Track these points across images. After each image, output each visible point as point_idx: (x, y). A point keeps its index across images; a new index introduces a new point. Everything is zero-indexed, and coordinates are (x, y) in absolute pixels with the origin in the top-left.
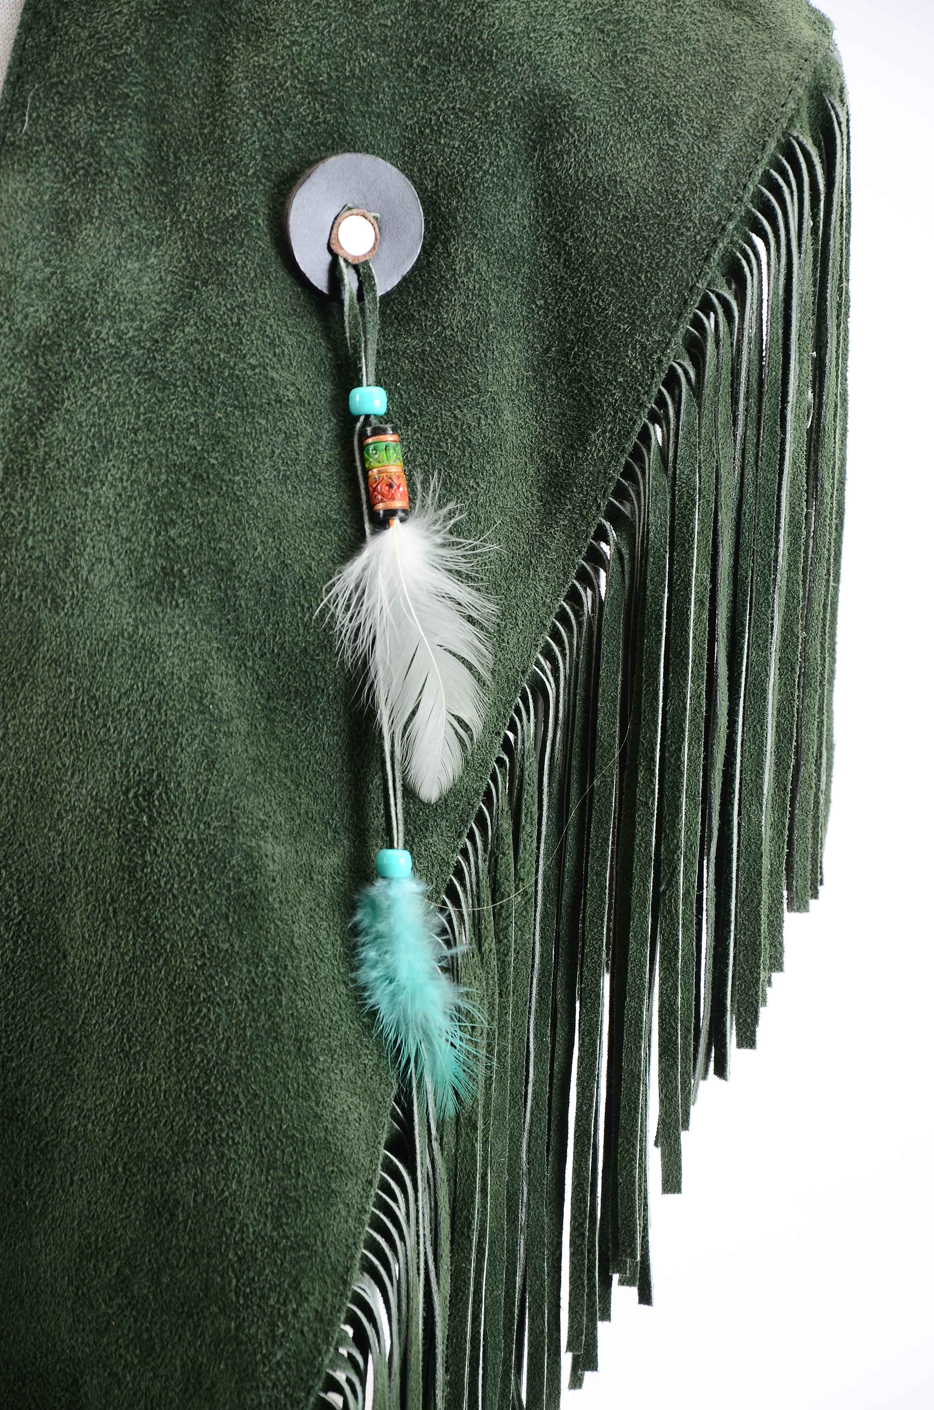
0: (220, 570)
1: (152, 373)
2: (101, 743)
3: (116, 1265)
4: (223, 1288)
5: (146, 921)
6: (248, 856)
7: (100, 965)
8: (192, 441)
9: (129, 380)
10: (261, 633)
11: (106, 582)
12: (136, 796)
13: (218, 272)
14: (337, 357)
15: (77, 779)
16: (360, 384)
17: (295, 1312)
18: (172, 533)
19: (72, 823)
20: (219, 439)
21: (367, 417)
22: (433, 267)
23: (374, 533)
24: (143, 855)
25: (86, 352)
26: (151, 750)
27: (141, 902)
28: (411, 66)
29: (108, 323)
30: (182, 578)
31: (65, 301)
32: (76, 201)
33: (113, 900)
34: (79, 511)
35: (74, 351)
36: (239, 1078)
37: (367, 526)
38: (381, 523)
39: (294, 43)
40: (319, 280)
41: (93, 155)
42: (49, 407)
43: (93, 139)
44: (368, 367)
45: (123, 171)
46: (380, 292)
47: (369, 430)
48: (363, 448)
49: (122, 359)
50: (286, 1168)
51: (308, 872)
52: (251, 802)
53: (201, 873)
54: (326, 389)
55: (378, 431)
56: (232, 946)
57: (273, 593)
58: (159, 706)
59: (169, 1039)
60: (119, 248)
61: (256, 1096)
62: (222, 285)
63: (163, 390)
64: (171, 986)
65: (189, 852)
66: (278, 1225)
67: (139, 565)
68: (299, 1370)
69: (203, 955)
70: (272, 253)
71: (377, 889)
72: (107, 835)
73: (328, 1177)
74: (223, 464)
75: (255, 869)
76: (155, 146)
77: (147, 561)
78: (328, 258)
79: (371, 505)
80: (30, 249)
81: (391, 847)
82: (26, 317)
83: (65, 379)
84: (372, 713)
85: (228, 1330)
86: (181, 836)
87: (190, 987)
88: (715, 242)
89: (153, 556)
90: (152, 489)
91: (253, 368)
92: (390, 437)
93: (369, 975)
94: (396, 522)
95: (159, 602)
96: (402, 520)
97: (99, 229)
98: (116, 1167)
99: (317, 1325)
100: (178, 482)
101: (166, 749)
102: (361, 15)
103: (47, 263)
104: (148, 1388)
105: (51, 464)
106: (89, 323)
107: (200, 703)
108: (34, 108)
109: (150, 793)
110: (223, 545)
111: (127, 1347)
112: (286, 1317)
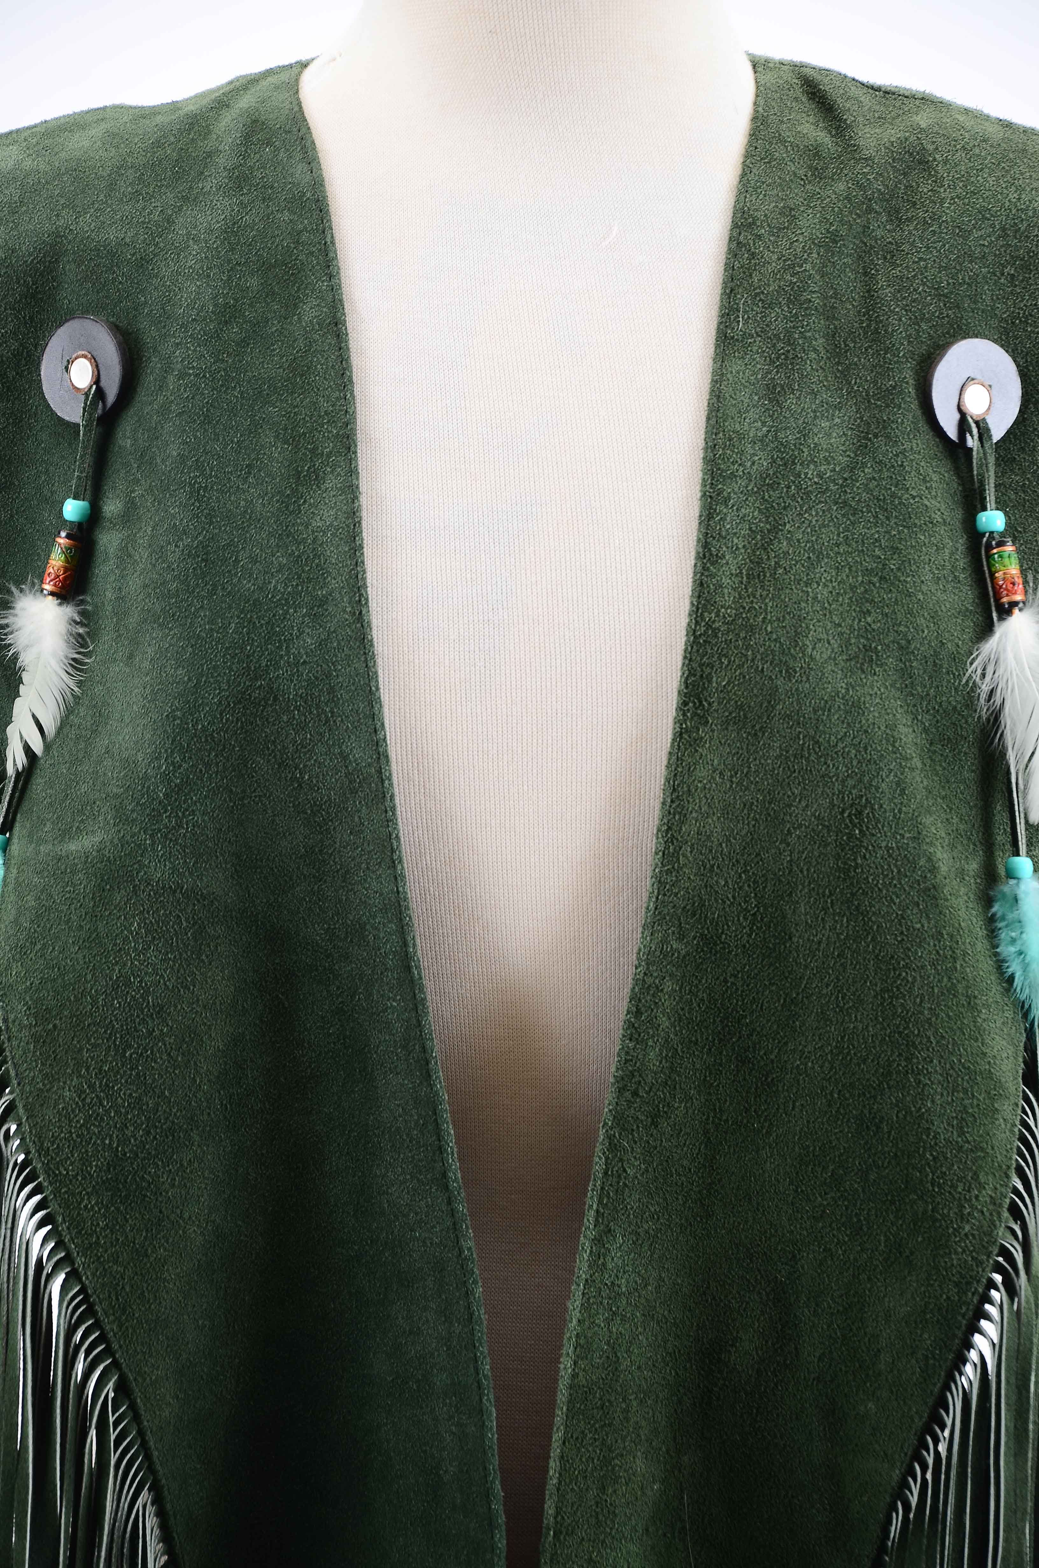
0: (901, 648)
1: (845, 502)
2: (823, 776)
3: (831, 1168)
4: (921, 1181)
5: (857, 908)
6: (930, 860)
7: (819, 943)
8: (877, 552)
9: (830, 509)
10: (928, 695)
11: (825, 656)
12: (850, 815)
13: (885, 428)
14: (964, 490)
15: (804, 804)
16: (984, 509)
17: (977, 1197)
18: (869, 619)
19: (799, 837)
20: (895, 550)
21: (992, 533)
22: (1028, 422)
23: (1001, 619)
24: (855, 860)
25: (799, 488)
26: (860, 781)
27: (853, 894)
28: (1003, 274)
29: (812, 467)
30: (876, 652)
31: (779, 451)
32: (780, 379)
33: (831, 894)
34: (803, 605)
35: (789, 487)
36: (930, 1024)
37: (995, 615)
38: (1005, 612)
39: (921, 259)
40: (952, 432)
41: (789, 345)
42: (775, 529)
43: (789, 333)
44: (990, 497)
45: (813, 355)
46: (995, 441)
47: (994, 543)
48: (989, 556)
49: (824, 493)
50: (965, 1091)
51: (961, 874)
52: (928, 820)
53: (899, 871)
54: (959, 514)
55: (1001, 544)
56: (923, 926)
57: (935, 664)
58: (866, 749)
59: (875, 997)
60: (815, 411)
61: (943, 1037)
62: (888, 437)
63: (854, 514)
64: (877, 956)
65: (890, 856)
66: (962, 1133)
67: (848, 643)
68: (981, 1240)
69: (902, 933)
70: (919, 413)
71: (1006, 888)
72: (826, 846)
73: (992, 1099)
74: (899, 569)
75: (934, 870)
76: (831, 336)
77: (853, 641)
78: (957, 416)
79: (998, 598)
80: (752, 414)
81: (1018, 855)
82: (753, 463)
83: (785, 508)
84: (1003, 754)
85: (925, 1212)
86: (884, 844)
87: (892, 957)
89: (857, 637)
90: (853, 588)
91: (914, 497)
92: (1009, 548)
93: (1007, 950)
94: (1016, 611)
95: (863, 671)
96: (1020, 610)
97: (799, 398)
98: (831, 1094)
99: (991, 1207)
100: (870, 582)
101: (871, 780)
102: (966, 239)
103: (764, 423)
104: (855, 1259)
105: (781, 571)
106: (798, 467)
107: (894, 746)
108: (745, 312)
109: (860, 813)
110: (902, 628)
111: (839, 1229)
112: (970, 1200)
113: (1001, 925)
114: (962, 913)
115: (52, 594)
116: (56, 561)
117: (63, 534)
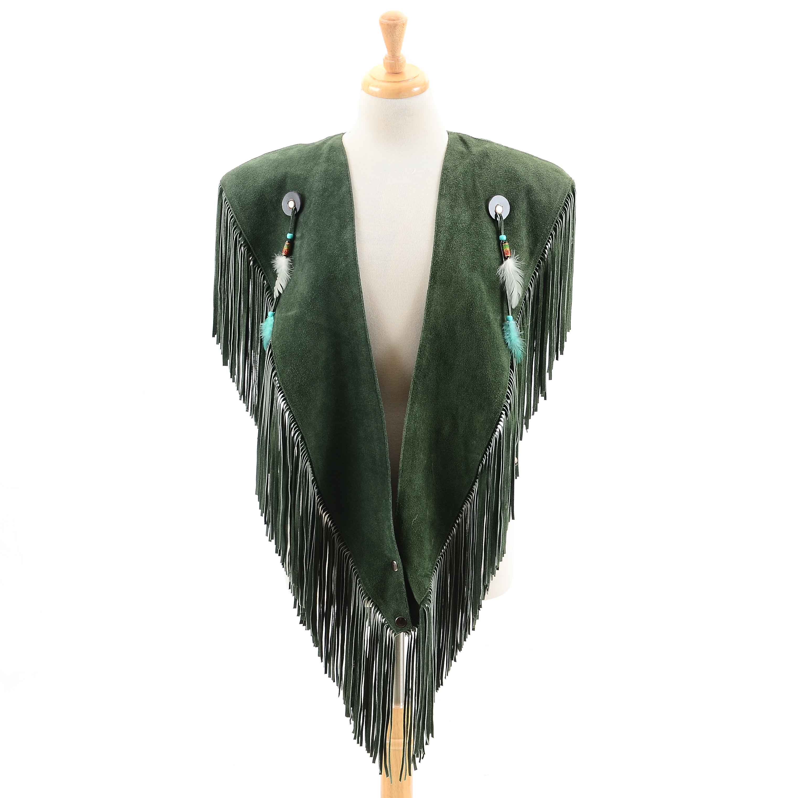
0: (481, 266)
1: (468, 232)
2: (463, 296)
3: (465, 387)
4: (486, 390)
5: (471, 327)
6: (488, 316)
7: (463, 335)
8: (476, 244)
9: (465, 234)
10: (488, 278)
11: (464, 268)
12: (469, 305)
13: (478, 216)
14: (497, 230)
15: (459, 302)
16: (501, 235)
17: (499, 393)
18: (474, 260)
19: (458, 310)
20: (480, 244)
21: (503, 240)
22: (511, 215)
23: (505, 260)
24: (471, 316)
25: (458, 229)
26: (472, 297)
27: (470, 324)
28: (505, 181)
29: (461, 224)
30: (476, 267)
31: (453, 221)
32: (453, 204)
33: (465, 324)
34: (459, 256)
35: (455, 229)
36: (488, 354)
37: (504, 259)
38: (506, 259)
39: (486, 177)
40: (494, 218)
41: (456, 196)
42: (452, 239)
43: (455, 194)
44: (503, 232)
45: (461, 199)
46: (504, 219)
47: (503, 243)
48: (502, 246)
49: (463, 230)
50: (496, 369)
51: (496, 319)
52: (488, 306)
53: (481, 318)
54: (495, 236)
55: (505, 243)
56: (486, 331)
57: (489, 270)
58: (473, 290)
59: (476, 347)
60: (461, 212)
61: (491, 357)
62: (478, 218)
63: (470, 236)
64: (476, 338)
65: (479, 315)
66: (495, 379)
67: (469, 265)
68: (500, 403)
69: (482, 333)
70: (486, 212)
71: (507, 323)
72: (464, 312)
73: (503, 371)
74: (481, 248)
75: (489, 318)
76: (465, 194)
78: (495, 213)
79: (504, 255)
80: (447, 212)
81: (509, 315)
82: (447, 223)
83: (454, 234)
84: (506, 291)
85: (487, 397)
86: (478, 312)
87: (479, 338)
88: (558, 211)
89: (471, 264)
90: (470, 252)
91: (485, 232)
92: (507, 244)
93: (506, 337)
94: (508, 258)
95: (473, 272)
96: (510, 258)
97: (458, 209)
98: (466, 370)
99: (502, 396)
100: (474, 251)
101: (474, 297)
102: (497, 173)
103: (449, 214)
104: (471, 409)
105: (453, 248)
106: (458, 224)
107: (480, 289)
108: (445, 189)
109: (472, 305)
110: (482, 262)
111: (467, 402)
112: (497, 394)
113: (505, 331)
114: (496, 329)
115: (284, 255)
116: (285, 248)
117: (287, 242)
